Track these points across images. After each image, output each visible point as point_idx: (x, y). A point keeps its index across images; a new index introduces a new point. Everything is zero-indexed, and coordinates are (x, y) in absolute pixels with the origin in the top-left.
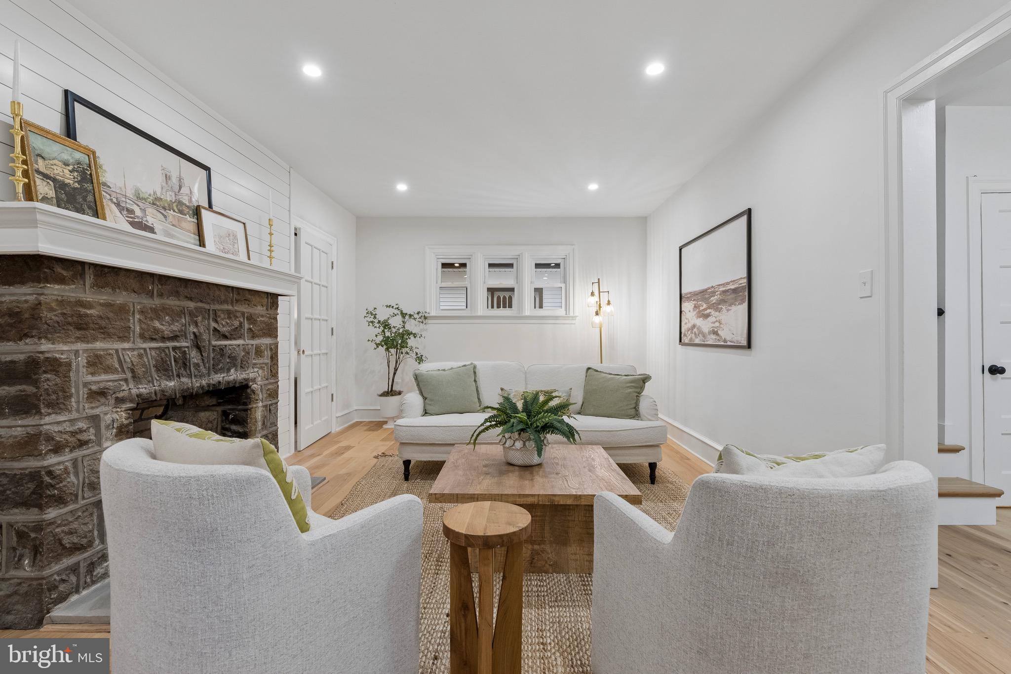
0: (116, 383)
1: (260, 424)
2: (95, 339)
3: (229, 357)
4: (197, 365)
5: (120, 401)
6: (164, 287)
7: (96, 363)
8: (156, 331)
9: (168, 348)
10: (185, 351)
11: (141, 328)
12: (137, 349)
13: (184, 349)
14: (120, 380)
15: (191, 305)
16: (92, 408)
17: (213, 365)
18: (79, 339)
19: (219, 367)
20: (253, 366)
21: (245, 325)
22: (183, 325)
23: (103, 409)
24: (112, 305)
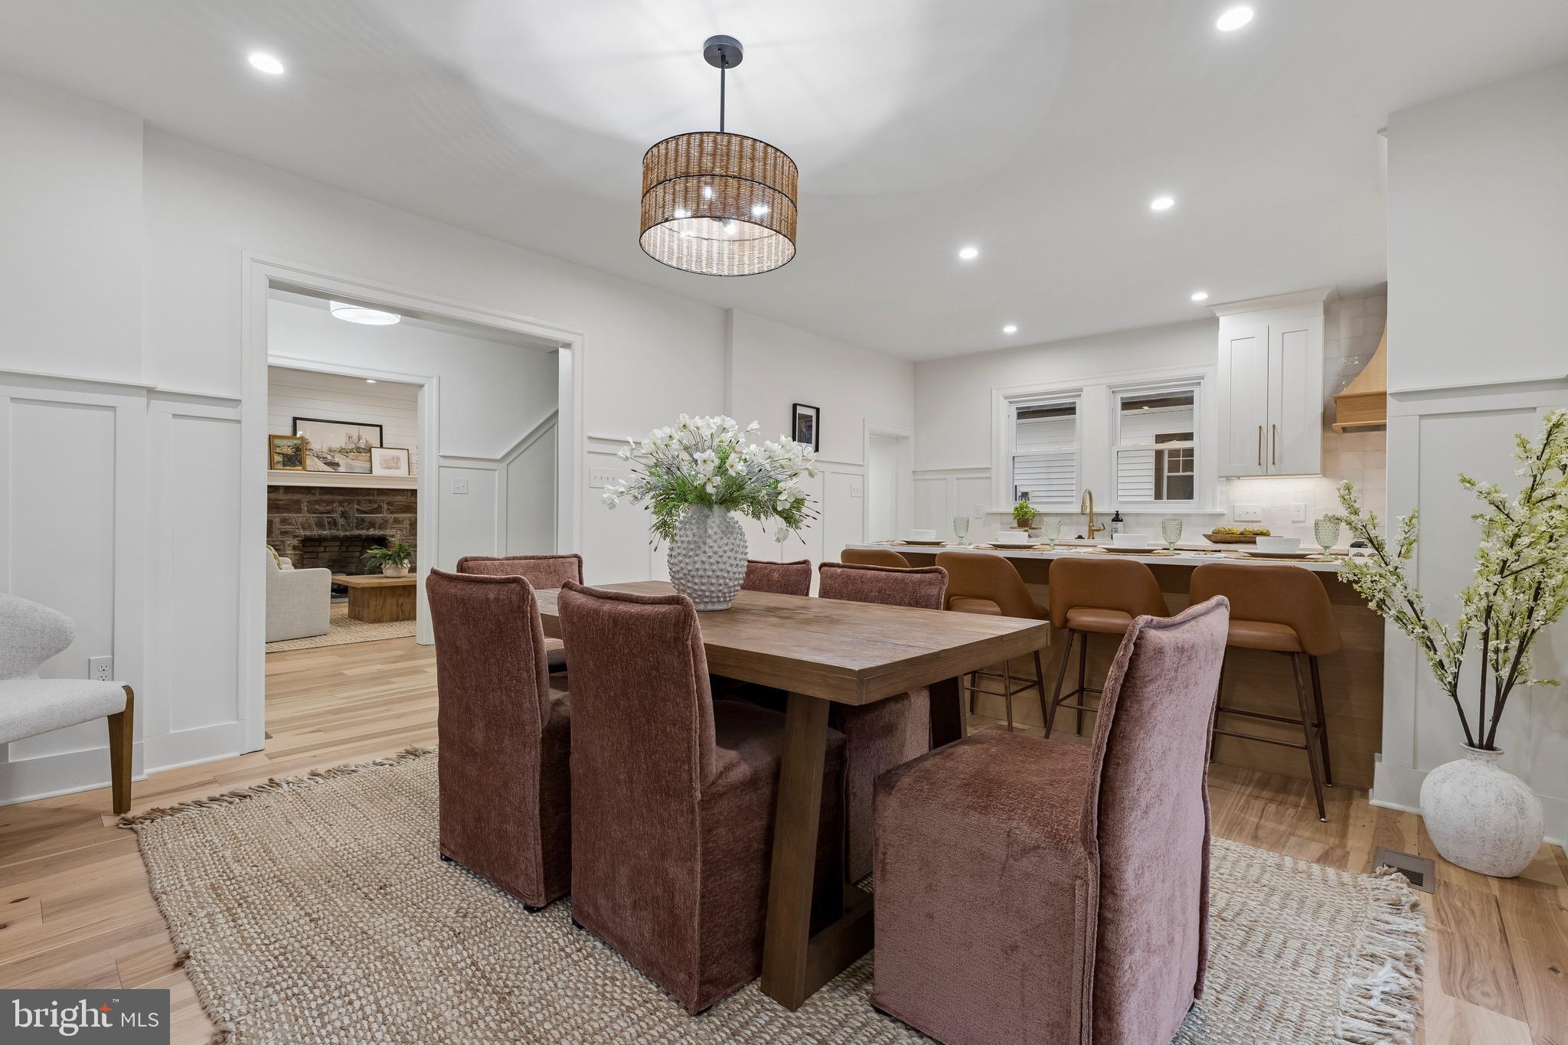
0: (292, 529)
2: (283, 513)
3: (369, 523)
4: (342, 525)
5: (295, 537)
7: (284, 521)
8: (316, 510)
9: (324, 517)
11: (308, 509)
12: (306, 517)
13: (334, 518)
15: (341, 498)
16: (282, 538)
17: (356, 526)
18: (279, 512)
19: (361, 527)
20: (392, 528)
21: (385, 507)
22: (333, 507)
23: (287, 539)
24: (292, 500)
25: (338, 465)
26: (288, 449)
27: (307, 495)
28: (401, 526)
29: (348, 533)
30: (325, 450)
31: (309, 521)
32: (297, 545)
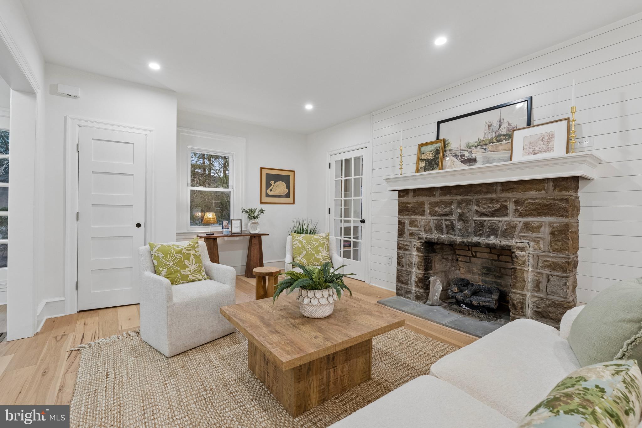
0: (417, 232)
1: (530, 286)
2: (411, 215)
3: (489, 228)
4: (460, 230)
5: (420, 238)
6: (442, 191)
7: (412, 223)
8: (437, 212)
9: (442, 219)
11: (430, 211)
12: (428, 219)
13: (452, 221)
14: (419, 230)
15: (459, 198)
16: (411, 239)
17: (474, 231)
18: (407, 215)
19: (479, 233)
20: (521, 237)
21: (512, 207)
22: (452, 209)
23: (413, 240)
24: (418, 202)
25: (474, 161)
26: (431, 154)
27: (430, 197)
28: (535, 235)
29: (465, 240)
30: (463, 147)
31: (430, 224)
32: (420, 247)
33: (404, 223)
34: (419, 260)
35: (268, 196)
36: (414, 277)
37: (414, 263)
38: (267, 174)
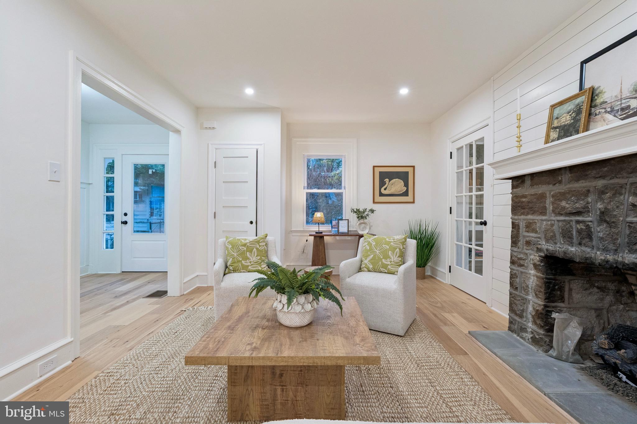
0: (536, 239)
2: (528, 214)
5: (539, 250)
6: (572, 175)
7: (529, 226)
8: (564, 208)
9: (571, 221)
10: (588, 225)
11: (553, 207)
12: (551, 220)
13: (588, 223)
14: (538, 238)
16: (527, 249)
17: (628, 243)
18: (523, 214)
22: (588, 203)
23: (530, 251)
24: (536, 194)
26: (569, 116)
27: (554, 184)
29: (610, 258)
30: (626, 94)
31: (554, 228)
32: (538, 263)
33: (518, 226)
34: (538, 283)
35: (381, 195)
36: (530, 309)
37: (530, 287)
38: (380, 172)
